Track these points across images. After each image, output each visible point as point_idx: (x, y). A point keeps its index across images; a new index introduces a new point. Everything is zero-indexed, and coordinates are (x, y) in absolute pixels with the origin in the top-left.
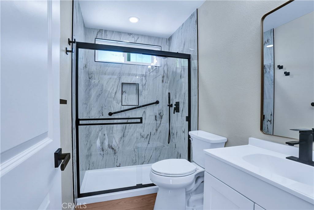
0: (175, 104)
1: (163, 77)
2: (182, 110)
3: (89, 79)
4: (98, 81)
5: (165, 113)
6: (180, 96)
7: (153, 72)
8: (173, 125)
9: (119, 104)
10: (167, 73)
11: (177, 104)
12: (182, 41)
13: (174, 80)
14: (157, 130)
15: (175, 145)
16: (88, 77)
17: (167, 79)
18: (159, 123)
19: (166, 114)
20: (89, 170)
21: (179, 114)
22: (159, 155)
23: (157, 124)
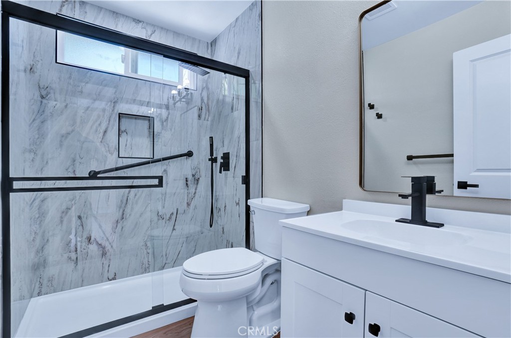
0: (222, 157)
1: (201, 109)
2: (235, 167)
3: (40, 99)
4: (64, 104)
5: (203, 173)
6: (230, 142)
7: (180, 100)
8: (218, 194)
9: (112, 154)
10: (208, 103)
11: (226, 157)
12: (235, 48)
13: (220, 115)
14: (188, 204)
15: (223, 228)
16: (37, 94)
17: (208, 113)
18: (194, 192)
19: (206, 176)
20: (39, 295)
21: (230, 173)
22: (194, 249)
23: (188, 193)
